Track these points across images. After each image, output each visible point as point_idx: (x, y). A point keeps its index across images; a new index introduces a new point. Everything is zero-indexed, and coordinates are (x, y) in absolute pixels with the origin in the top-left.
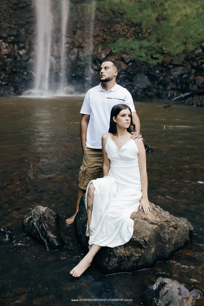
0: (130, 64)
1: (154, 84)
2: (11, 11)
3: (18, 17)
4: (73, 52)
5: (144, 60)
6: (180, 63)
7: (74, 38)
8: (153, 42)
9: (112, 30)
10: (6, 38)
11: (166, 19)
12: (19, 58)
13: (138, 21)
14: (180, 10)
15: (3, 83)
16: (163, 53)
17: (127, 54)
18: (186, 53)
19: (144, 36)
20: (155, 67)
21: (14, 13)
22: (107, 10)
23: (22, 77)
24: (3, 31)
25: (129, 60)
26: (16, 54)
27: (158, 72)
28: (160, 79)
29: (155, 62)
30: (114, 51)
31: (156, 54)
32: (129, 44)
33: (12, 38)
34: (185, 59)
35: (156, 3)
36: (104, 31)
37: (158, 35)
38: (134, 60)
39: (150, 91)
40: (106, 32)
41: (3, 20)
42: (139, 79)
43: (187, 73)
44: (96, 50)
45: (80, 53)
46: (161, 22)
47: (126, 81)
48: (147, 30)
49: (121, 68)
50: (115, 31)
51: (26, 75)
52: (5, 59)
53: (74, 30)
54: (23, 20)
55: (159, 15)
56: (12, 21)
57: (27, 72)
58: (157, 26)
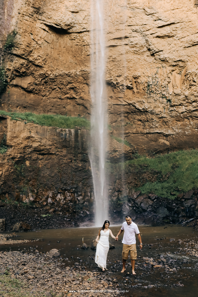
0: (155, 201)
1: (171, 213)
2: (73, 173)
3: (78, 176)
4: (115, 195)
5: (165, 197)
6: (190, 198)
7: (115, 185)
8: (171, 183)
9: (141, 178)
10: (70, 190)
11: (179, 166)
12: (78, 202)
13: (159, 170)
14: (187, 160)
15: (68, 220)
16: (178, 191)
17: (152, 193)
18: (194, 190)
19: (164, 179)
20: (173, 201)
21: (75, 174)
22: (136, 165)
23: (80, 215)
24: (68, 186)
25: (154, 197)
26: (76, 199)
27: (174, 204)
28: (175, 210)
29: (173, 198)
30: (143, 192)
31: (173, 191)
32: (154, 186)
33: (74, 190)
34: (194, 194)
35: (170, 157)
36: (135, 179)
37: (174, 178)
38: (158, 197)
39: (167, 219)
40: (137, 179)
41: (68, 179)
42: (160, 210)
43: (194, 204)
44: (131, 192)
45: (120, 195)
46: (176, 169)
47: (151, 213)
48: (166, 176)
49: (148, 203)
50: (143, 178)
51: (82, 213)
52: (68, 203)
53: (115, 180)
54: (81, 178)
55: (173, 165)
56: (73, 179)
57: (83, 211)
58: (173, 172)
